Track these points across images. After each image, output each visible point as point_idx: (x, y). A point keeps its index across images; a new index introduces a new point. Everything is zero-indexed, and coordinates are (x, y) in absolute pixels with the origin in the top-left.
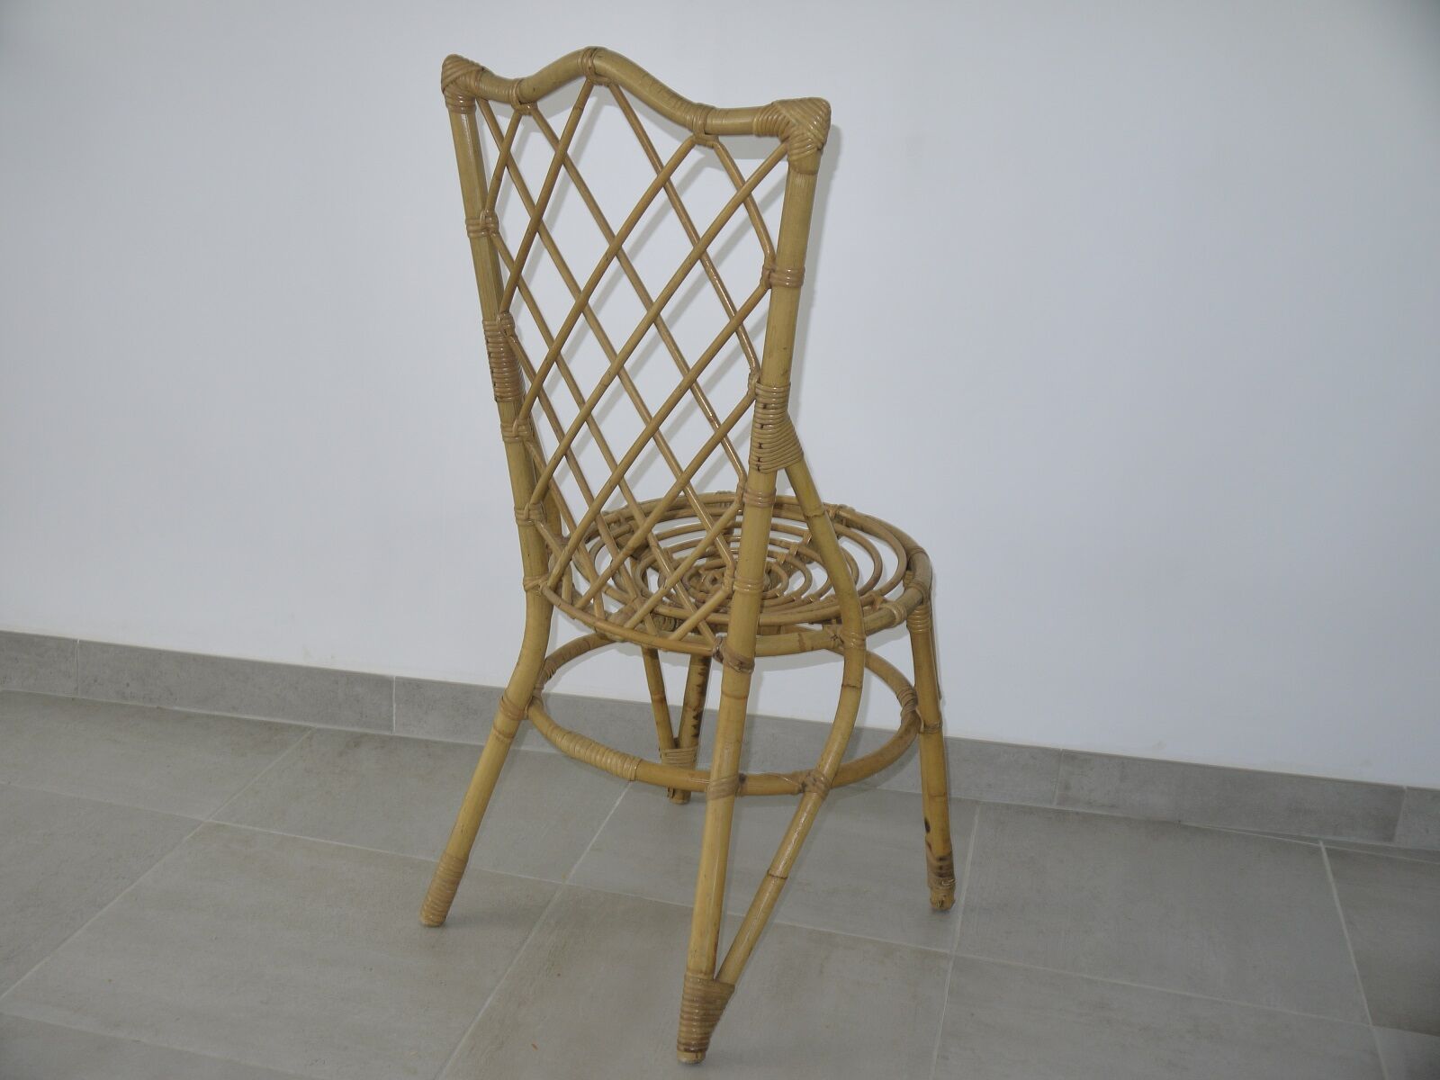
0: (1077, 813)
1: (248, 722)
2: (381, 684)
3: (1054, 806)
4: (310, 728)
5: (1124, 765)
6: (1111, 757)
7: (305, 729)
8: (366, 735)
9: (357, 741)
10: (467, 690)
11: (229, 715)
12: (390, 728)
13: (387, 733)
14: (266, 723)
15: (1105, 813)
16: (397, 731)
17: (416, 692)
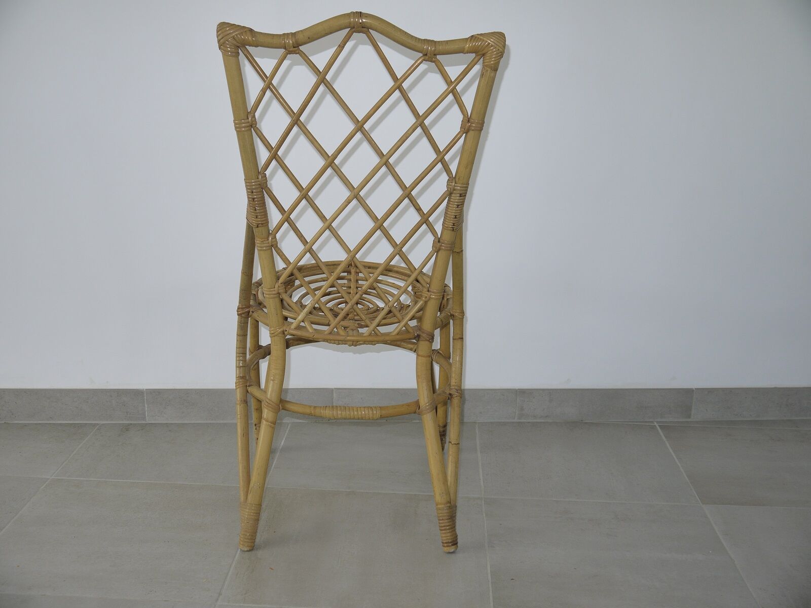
0: (529, 422)
1: (61, 424)
2: (137, 394)
3: (516, 420)
4: (98, 424)
5: (551, 394)
6: (543, 390)
7: (95, 425)
8: (131, 424)
9: (127, 428)
10: (187, 392)
11: (48, 422)
12: (144, 419)
13: (144, 422)
14: (72, 424)
15: (543, 421)
16: (149, 420)
17: (158, 396)
